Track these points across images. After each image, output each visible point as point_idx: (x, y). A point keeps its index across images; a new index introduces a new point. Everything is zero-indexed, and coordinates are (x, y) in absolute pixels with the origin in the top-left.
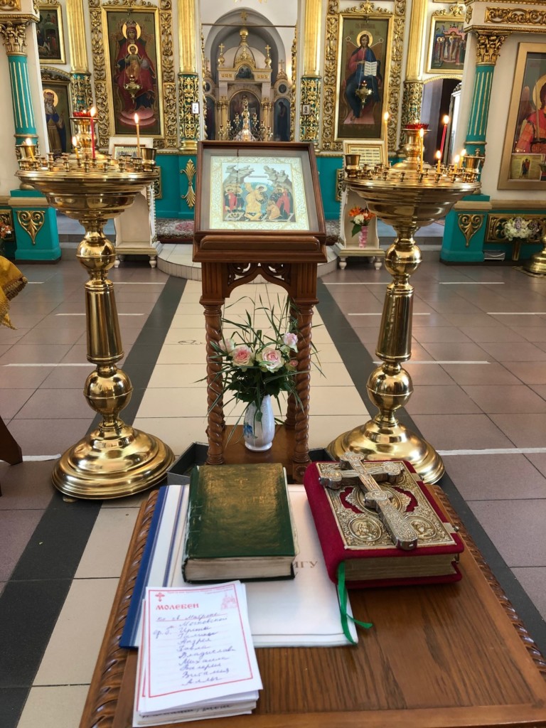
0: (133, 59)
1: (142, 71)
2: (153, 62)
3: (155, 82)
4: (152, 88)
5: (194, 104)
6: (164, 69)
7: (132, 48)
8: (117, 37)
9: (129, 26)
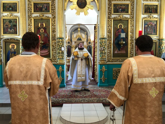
0: (42, 34)
1: (45, 37)
3: (49, 41)
4: (48, 43)
5: (62, 48)
6: (52, 36)
7: (42, 30)
8: (37, 27)
9: (41, 23)
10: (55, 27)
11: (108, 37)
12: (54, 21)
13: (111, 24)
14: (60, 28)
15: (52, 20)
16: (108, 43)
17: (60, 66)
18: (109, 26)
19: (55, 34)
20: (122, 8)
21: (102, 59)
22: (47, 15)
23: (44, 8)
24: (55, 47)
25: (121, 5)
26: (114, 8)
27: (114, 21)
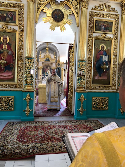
0: (5, 51)
1: (8, 56)
2: (14, 52)
3: (14, 60)
4: (13, 63)
5: (31, 70)
6: (19, 55)
7: (5, 46)
9: (4, 37)
10: (22, 43)
11: (88, 60)
12: (21, 36)
13: (92, 44)
14: (29, 45)
15: (19, 34)
16: (88, 67)
17: (28, 94)
18: (89, 46)
19: (22, 53)
20: (105, 26)
21: (80, 86)
22: (13, 27)
23: (9, 17)
24: (21, 69)
25: (104, 22)
26: (96, 25)
27: (95, 40)
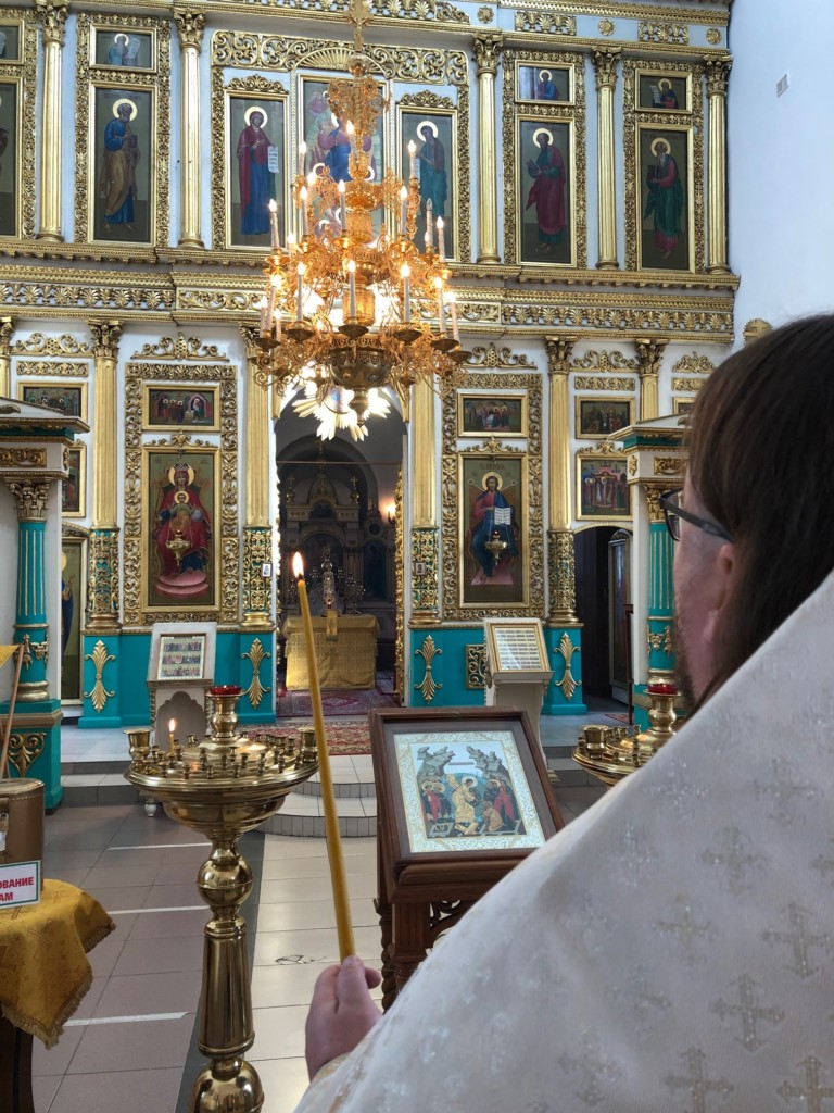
0: (182, 509)
1: (192, 524)
2: (209, 511)
3: (209, 537)
4: (207, 545)
5: (264, 565)
6: (224, 521)
7: (181, 497)
8: (161, 483)
9: (179, 469)
10: (234, 484)
11: (445, 525)
12: (229, 461)
13: (456, 474)
15: (223, 457)
16: (447, 547)
17: (257, 640)
18: (448, 479)
19: (234, 513)
20: (496, 414)
21: (421, 609)
22: (204, 438)
23: (192, 409)
24: (232, 563)
25: (493, 401)
26: (467, 411)
27: (467, 461)
